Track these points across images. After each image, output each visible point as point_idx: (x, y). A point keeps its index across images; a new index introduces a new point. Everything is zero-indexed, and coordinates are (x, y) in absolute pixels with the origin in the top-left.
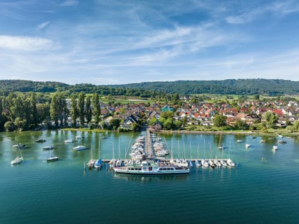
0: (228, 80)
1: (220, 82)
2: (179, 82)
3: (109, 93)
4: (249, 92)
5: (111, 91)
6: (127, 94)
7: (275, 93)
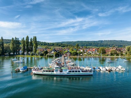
0: (100, 41)
1: (96, 41)
2: (78, 41)
3: (46, 45)
4: (109, 45)
5: (47, 44)
6: (55, 45)
7: (121, 46)
